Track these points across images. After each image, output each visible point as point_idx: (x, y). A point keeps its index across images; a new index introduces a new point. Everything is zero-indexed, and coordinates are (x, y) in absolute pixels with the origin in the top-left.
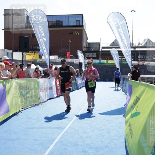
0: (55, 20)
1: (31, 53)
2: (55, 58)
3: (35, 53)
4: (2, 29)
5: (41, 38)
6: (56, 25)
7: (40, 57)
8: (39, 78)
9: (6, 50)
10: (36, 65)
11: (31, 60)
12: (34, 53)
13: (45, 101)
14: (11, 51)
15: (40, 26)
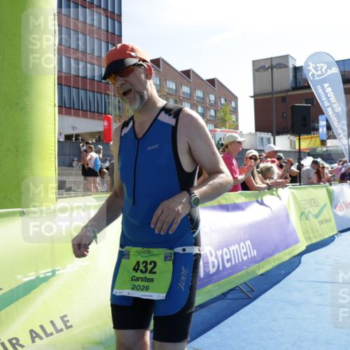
1: (304, 137)
3: (312, 136)
7: (323, 143)
8: (331, 185)
9: (258, 133)
11: (306, 149)
12: (310, 136)
14: (269, 135)
15: (326, 83)
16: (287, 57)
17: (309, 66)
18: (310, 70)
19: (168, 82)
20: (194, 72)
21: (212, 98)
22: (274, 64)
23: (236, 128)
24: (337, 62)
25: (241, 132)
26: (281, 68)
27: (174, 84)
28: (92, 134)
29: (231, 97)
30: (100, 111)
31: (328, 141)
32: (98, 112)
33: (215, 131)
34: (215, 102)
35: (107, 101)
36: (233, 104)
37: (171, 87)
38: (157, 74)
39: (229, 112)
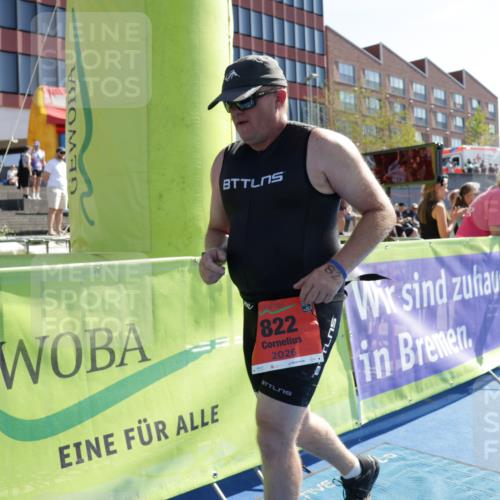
19: (391, 79)
20: (430, 63)
21: (459, 99)
23: (496, 143)
27: (401, 81)
29: (488, 98)
33: (462, 149)
34: (463, 105)
35: (304, 109)
36: (491, 108)
37: (396, 86)
38: (376, 67)
39: (483, 120)
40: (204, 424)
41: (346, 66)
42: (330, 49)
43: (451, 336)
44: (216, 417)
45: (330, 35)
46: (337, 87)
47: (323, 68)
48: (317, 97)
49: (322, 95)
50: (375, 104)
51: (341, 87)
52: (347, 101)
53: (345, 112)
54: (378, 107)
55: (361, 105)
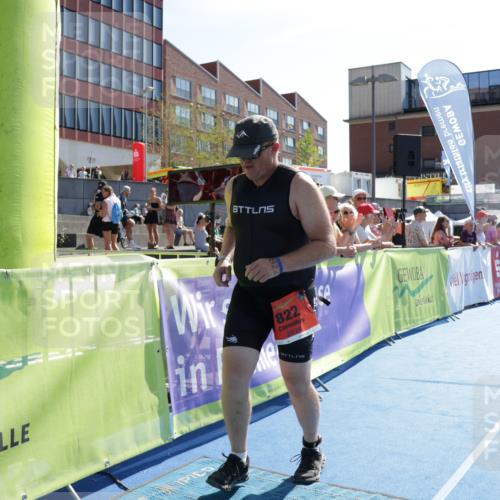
0: (485, 85)
1: (419, 180)
2: (488, 191)
3: (431, 179)
4: (345, 121)
5: (449, 138)
6: (487, 97)
7: (445, 189)
8: (446, 248)
9: (354, 173)
10: (434, 212)
11: (420, 198)
12: (427, 179)
13: (458, 310)
14: (369, 177)
15: (447, 104)
16: (397, 65)
17: (424, 79)
18: (426, 85)
19: (227, 96)
20: (265, 83)
21: (290, 120)
22: (376, 75)
23: (324, 164)
24: (463, 75)
25: (329, 171)
26: (385, 81)
27: (236, 100)
28: (117, 169)
29: (318, 121)
30: (129, 136)
31: (452, 187)
32: (126, 138)
34: (294, 127)
35: (139, 121)
36: (320, 131)
37: (232, 104)
38: (213, 84)
39: (313, 142)
40: (14, 444)
41: (183, 82)
42: (168, 63)
43: (270, 350)
44: (26, 437)
45: (168, 48)
46: (173, 101)
47: (160, 81)
48: (153, 110)
49: (158, 108)
50: (210, 120)
51: (177, 102)
52: (183, 115)
53: (180, 127)
54: (213, 124)
55: (196, 120)
